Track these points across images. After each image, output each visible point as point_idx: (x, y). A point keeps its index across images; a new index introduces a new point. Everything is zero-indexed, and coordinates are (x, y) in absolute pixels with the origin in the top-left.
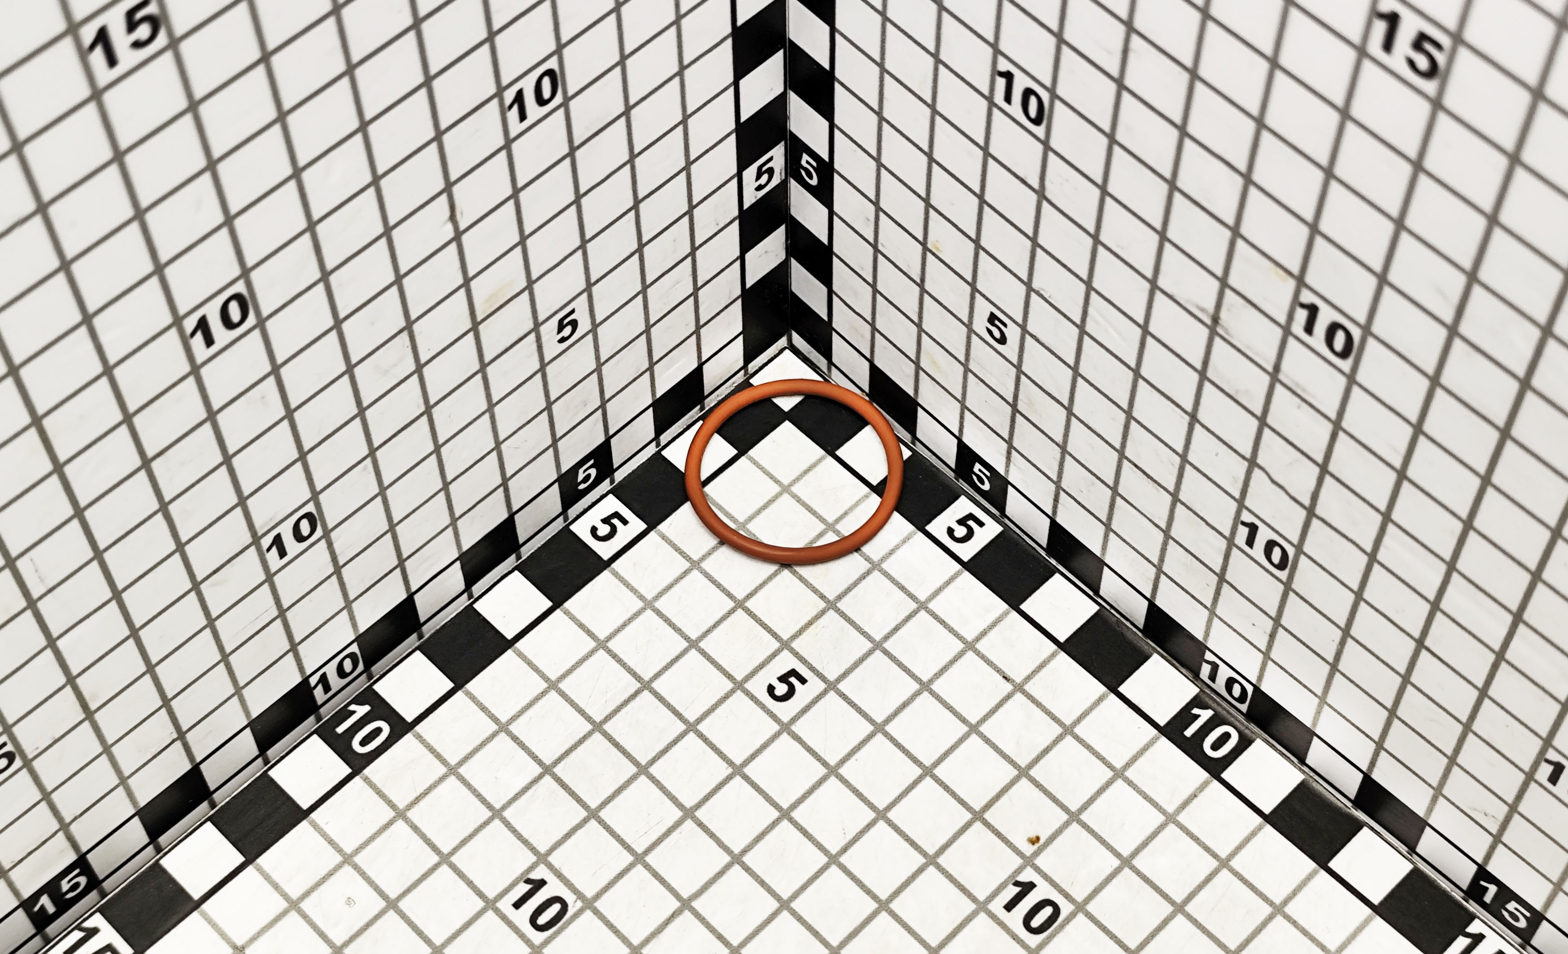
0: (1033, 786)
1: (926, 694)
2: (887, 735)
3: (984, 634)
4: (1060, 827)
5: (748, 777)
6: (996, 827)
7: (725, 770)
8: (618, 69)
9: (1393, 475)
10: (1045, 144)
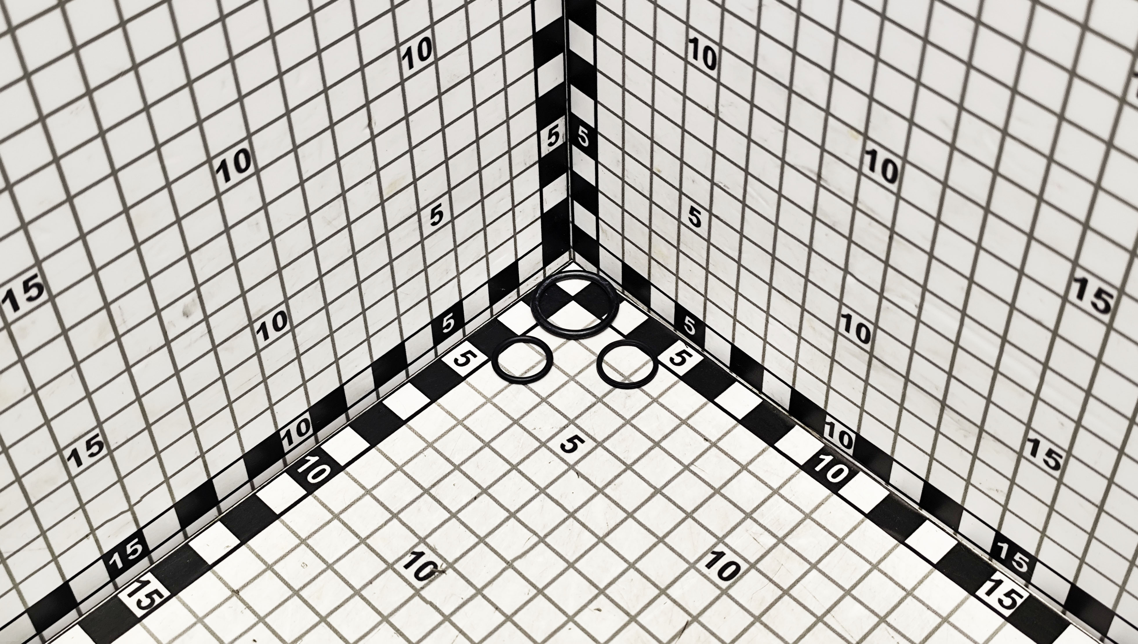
0: (723, 499)
1: (657, 449)
2: (633, 471)
3: (692, 415)
4: (740, 522)
5: (548, 494)
6: (701, 521)
7: (534, 491)
8: (466, 46)
9: (926, 257)
10: (718, 81)
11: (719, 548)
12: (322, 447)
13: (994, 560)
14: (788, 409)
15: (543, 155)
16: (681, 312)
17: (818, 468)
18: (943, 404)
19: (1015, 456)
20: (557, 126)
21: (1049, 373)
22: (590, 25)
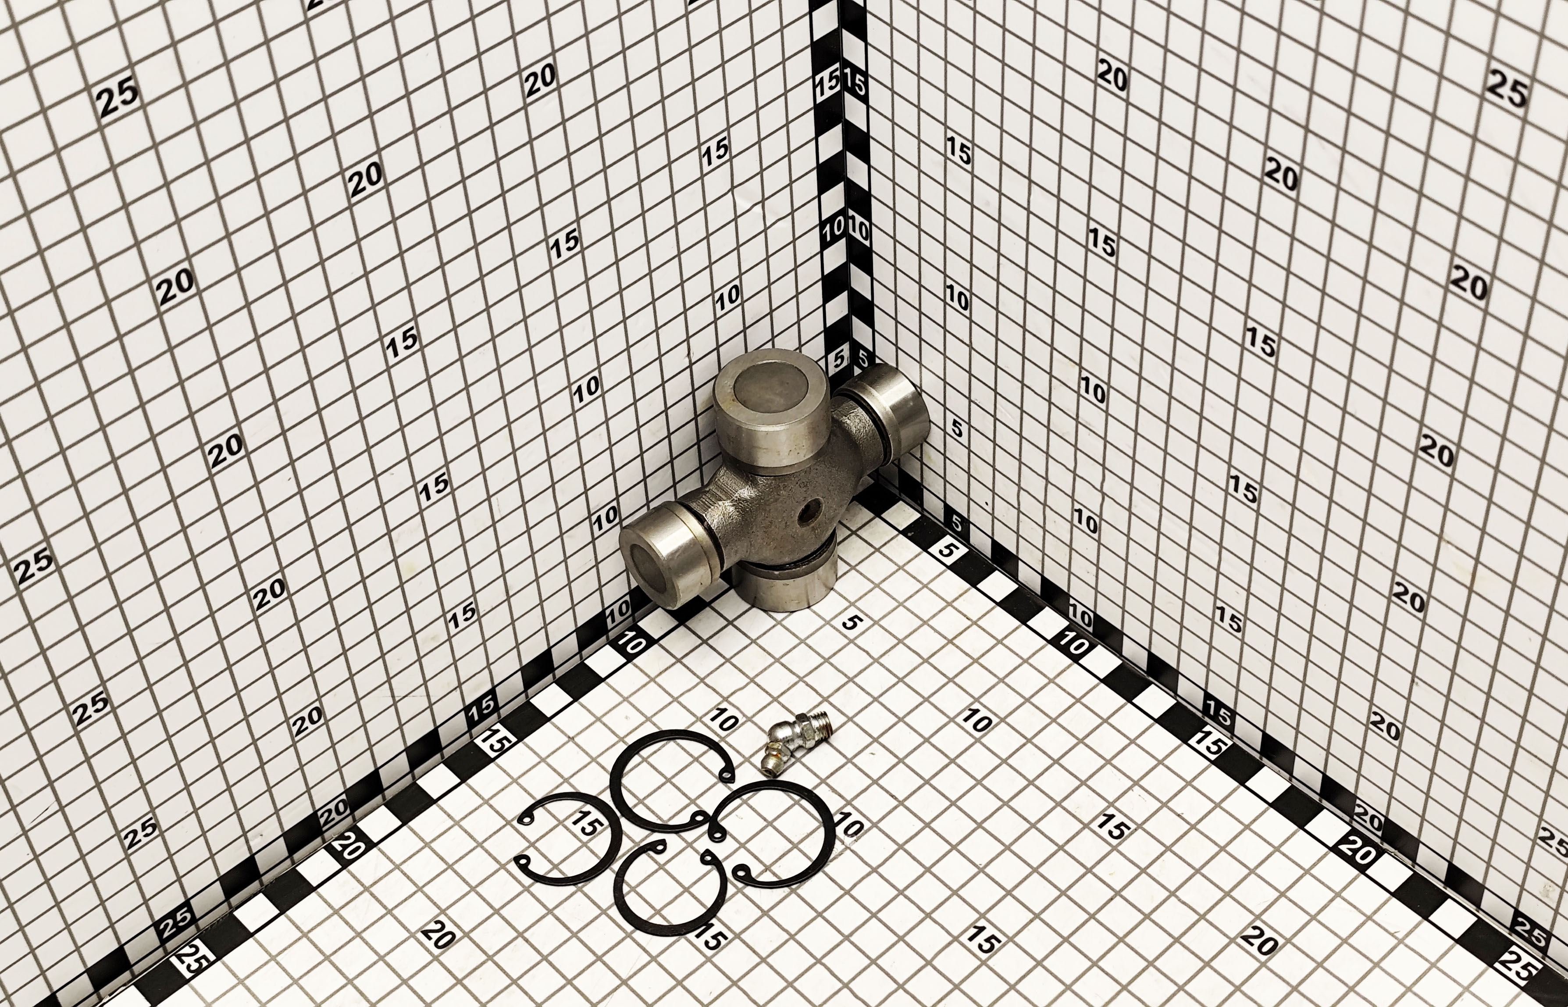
3: (957, 598)
4: (993, 684)
5: (832, 663)
7: (820, 660)
9: (1131, 461)
11: (976, 706)
12: (639, 624)
17: (1063, 643)
21: (1224, 551)
22: (868, 269)
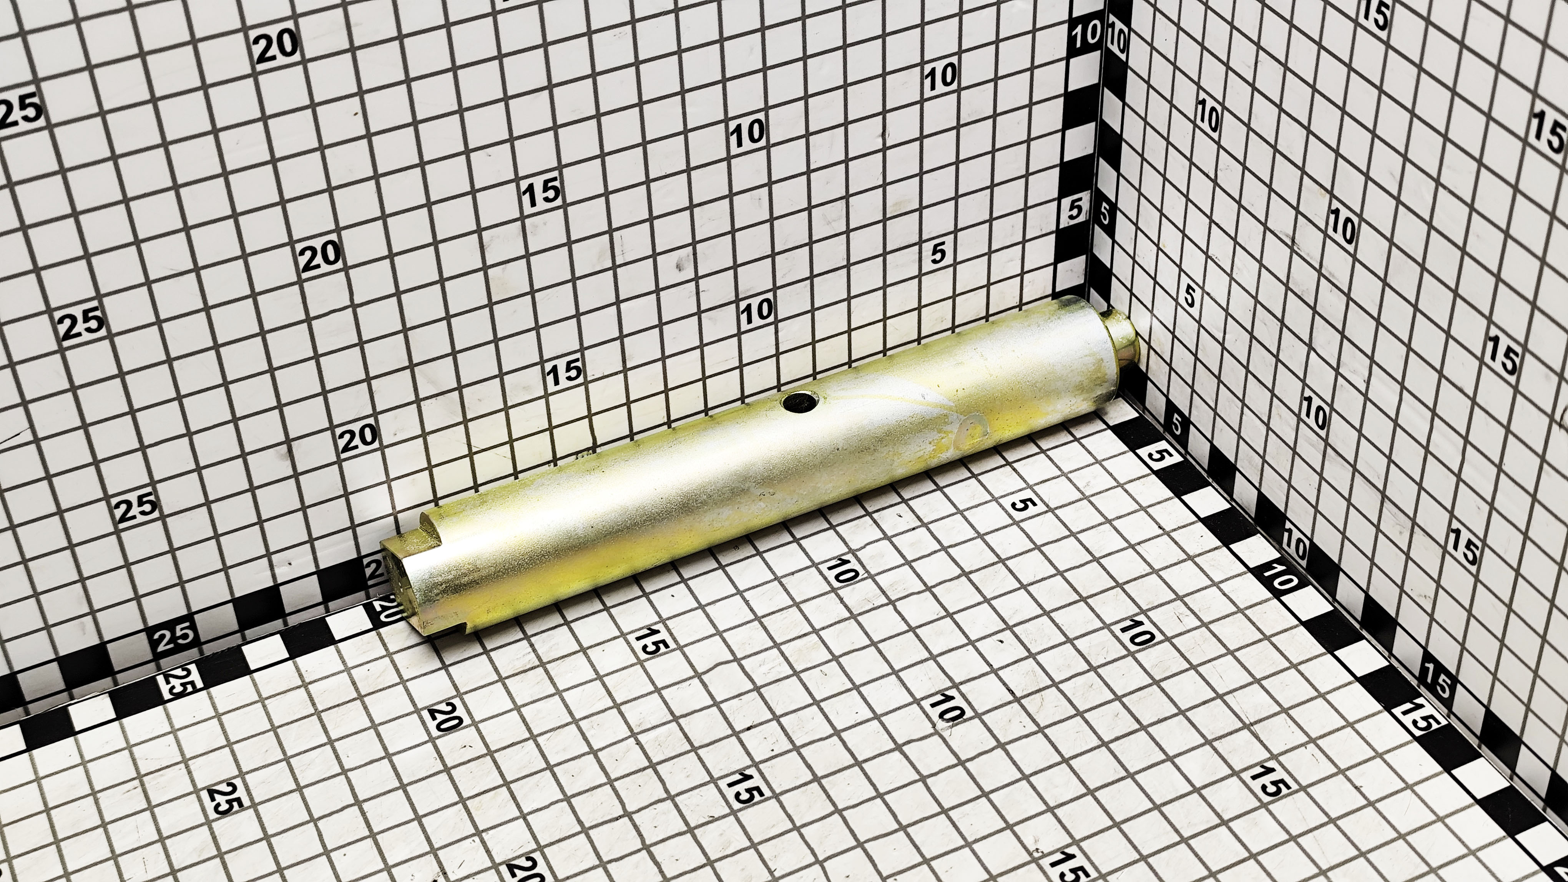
0: (1159, 579)
1: (1108, 525)
2: (1077, 538)
6: (1129, 592)
8: (992, 84)
10: (1218, 143)
13: (1422, 687)
14: (1253, 516)
15: (1061, 226)
16: (1171, 408)
18: (1384, 496)
19: (1440, 551)
20: (1080, 199)
